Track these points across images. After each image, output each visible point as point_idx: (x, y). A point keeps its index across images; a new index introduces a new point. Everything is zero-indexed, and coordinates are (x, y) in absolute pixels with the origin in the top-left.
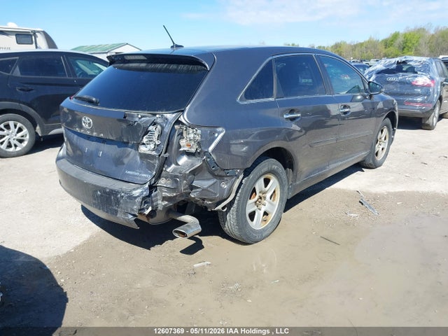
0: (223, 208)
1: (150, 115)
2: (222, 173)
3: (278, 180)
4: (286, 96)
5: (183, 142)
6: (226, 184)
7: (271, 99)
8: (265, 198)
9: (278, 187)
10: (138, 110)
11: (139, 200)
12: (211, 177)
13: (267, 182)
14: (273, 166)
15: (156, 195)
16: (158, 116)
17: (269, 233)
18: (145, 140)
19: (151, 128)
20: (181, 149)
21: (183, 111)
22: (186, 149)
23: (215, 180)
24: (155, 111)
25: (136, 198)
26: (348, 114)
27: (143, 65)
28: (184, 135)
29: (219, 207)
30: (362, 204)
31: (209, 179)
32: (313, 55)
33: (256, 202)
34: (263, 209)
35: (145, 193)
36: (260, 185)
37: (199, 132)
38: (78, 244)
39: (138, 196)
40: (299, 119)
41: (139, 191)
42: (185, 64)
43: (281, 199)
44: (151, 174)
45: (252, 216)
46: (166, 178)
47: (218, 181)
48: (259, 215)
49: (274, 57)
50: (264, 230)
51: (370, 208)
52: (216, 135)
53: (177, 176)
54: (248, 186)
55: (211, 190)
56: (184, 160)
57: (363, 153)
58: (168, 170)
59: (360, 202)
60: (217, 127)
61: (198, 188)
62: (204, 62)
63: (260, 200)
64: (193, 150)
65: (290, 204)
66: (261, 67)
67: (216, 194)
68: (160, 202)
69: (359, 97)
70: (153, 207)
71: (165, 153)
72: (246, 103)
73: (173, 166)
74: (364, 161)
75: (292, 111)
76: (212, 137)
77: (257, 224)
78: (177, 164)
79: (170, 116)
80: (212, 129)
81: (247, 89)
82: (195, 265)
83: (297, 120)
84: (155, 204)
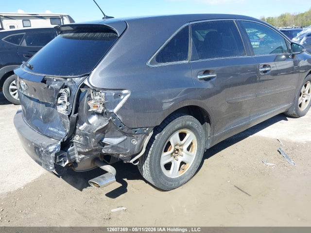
0: (135, 162)
1: (62, 79)
2: (130, 131)
3: (195, 134)
4: (202, 58)
5: (91, 103)
6: (137, 140)
7: (184, 62)
8: (182, 150)
9: (196, 139)
10: (54, 74)
11: (53, 155)
12: (121, 134)
13: (182, 136)
14: (188, 123)
15: (73, 150)
16: (68, 80)
17: (186, 180)
18: (60, 101)
19: (62, 91)
20: (90, 110)
21: (89, 75)
22: (95, 109)
23: (126, 137)
24: (65, 75)
25: (51, 153)
26: (268, 73)
27: (71, 34)
28: (92, 96)
29: (132, 161)
30: (280, 153)
31: (119, 137)
32: (234, 20)
33: (172, 154)
34: (180, 159)
35: (57, 149)
36: (175, 139)
37: (103, 94)
38: (30, 181)
39: (52, 152)
40: (214, 79)
41: (54, 147)
42: (101, 32)
43: (199, 151)
44: (65, 131)
45: (168, 166)
46: (80, 135)
47: (129, 138)
48: (176, 165)
49: (191, 23)
50: (181, 178)
51: (287, 157)
52: (122, 97)
53: (86, 135)
54: (160, 142)
55: (121, 146)
56: (94, 119)
57: (286, 106)
58: (80, 128)
59: (278, 151)
60: (122, 90)
61: (108, 145)
62: (115, 29)
63: (176, 152)
64: (100, 111)
65: (209, 153)
66: (176, 33)
67: (127, 150)
68: (76, 155)
69: (284, 57)
70: (70, 160)
71: (75, 113)
72: (156, 66)
73: (85, 124)
74: (287, 112)
75: (206, 72)
76: (117, 99)
77: (173, 173)
78: (88, 123)
79: (78, 80)
80: (118, 92)
81: (159, 53)
82: (112, 210)
83: (212, 80)
84: (72, 157)
